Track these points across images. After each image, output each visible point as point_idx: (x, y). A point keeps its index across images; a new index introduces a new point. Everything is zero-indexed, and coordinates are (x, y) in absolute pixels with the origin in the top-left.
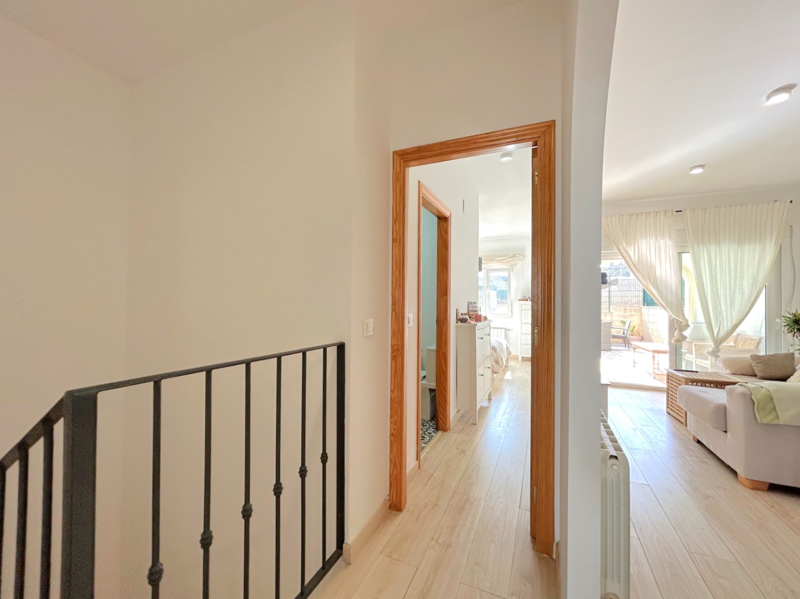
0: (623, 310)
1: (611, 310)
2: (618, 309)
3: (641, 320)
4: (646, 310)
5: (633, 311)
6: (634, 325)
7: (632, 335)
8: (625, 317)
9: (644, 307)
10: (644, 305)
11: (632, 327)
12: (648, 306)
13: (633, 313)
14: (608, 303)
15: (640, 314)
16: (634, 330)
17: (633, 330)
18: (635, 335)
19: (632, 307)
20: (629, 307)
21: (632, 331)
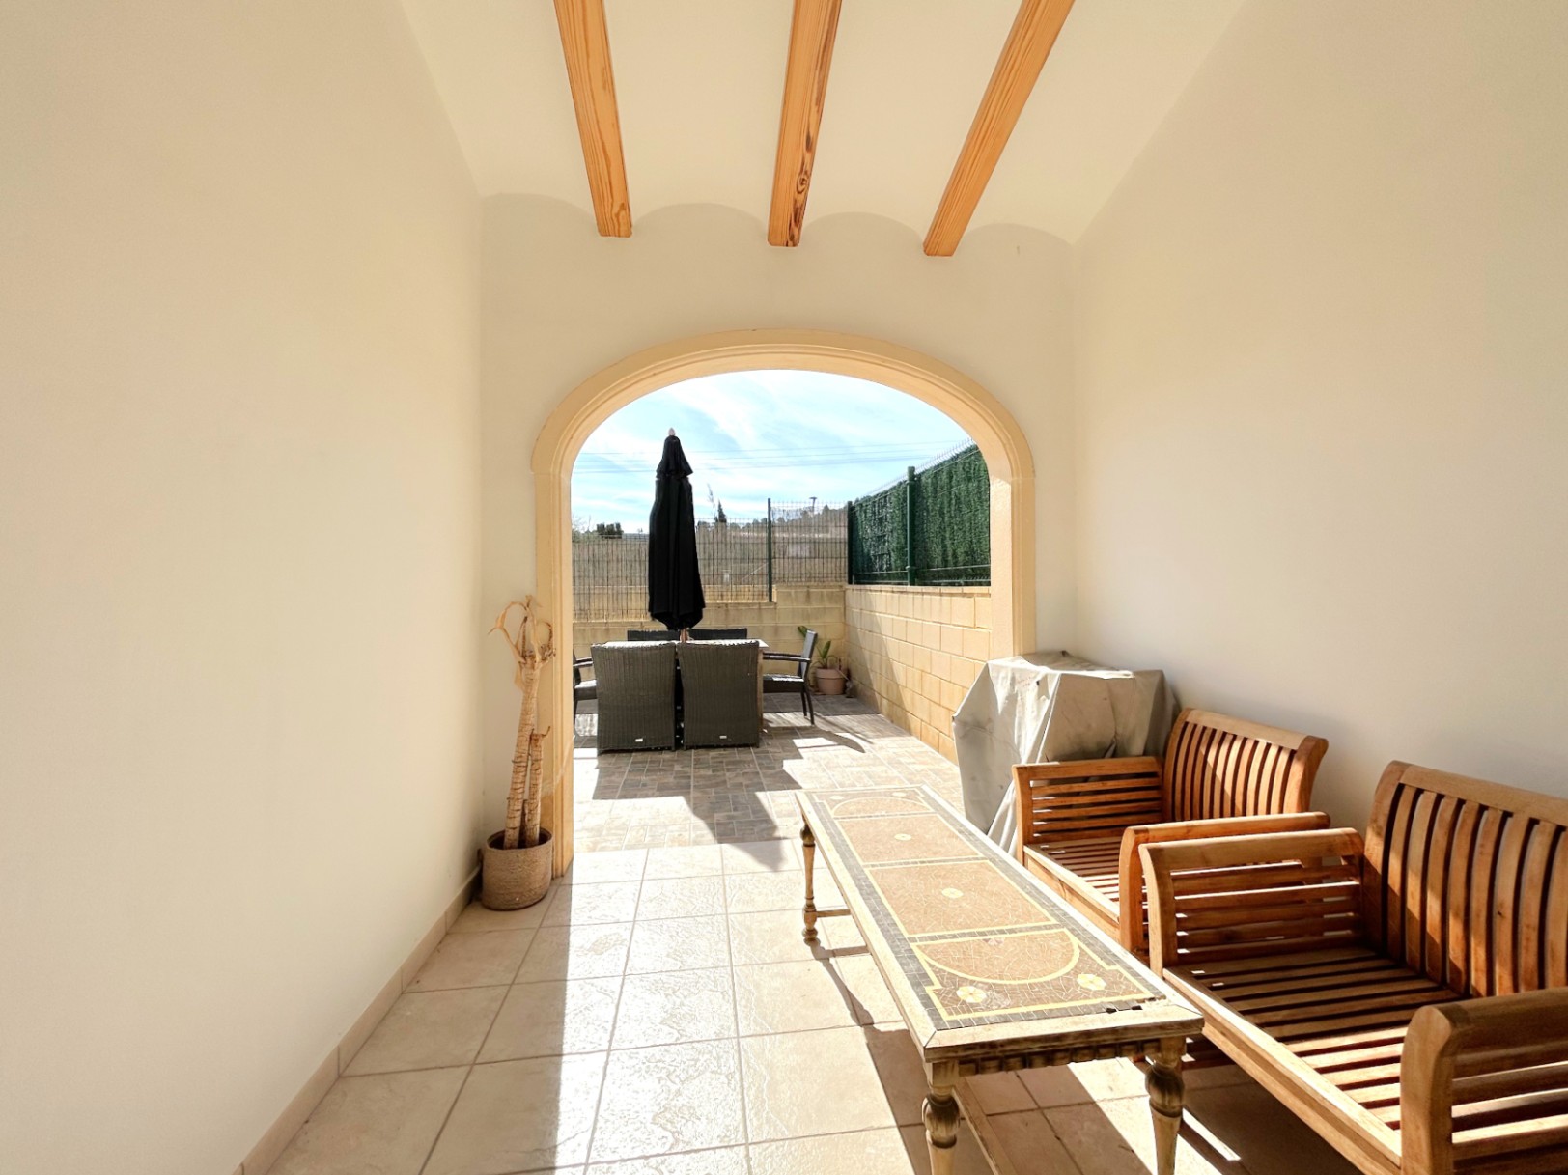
0: (802, 596)
1: (775, 599)
2: (789, 594)
3: (845, 624)
4: (854, 592)
5: (825, 598)
6: (829, 637)
7: (825, 667)
8: (807, 616)
9: (850, 587)
10: (850, 583)
11: (825, 643)
12: (858, 583)
13: (827, 605)
14: (765, 579)
15: (842, 607)
16: (829, 653)
17: (826, 653)
18: (832, 668)
19: (824, 587)
20: (817, 587)
21: (825, 655)
